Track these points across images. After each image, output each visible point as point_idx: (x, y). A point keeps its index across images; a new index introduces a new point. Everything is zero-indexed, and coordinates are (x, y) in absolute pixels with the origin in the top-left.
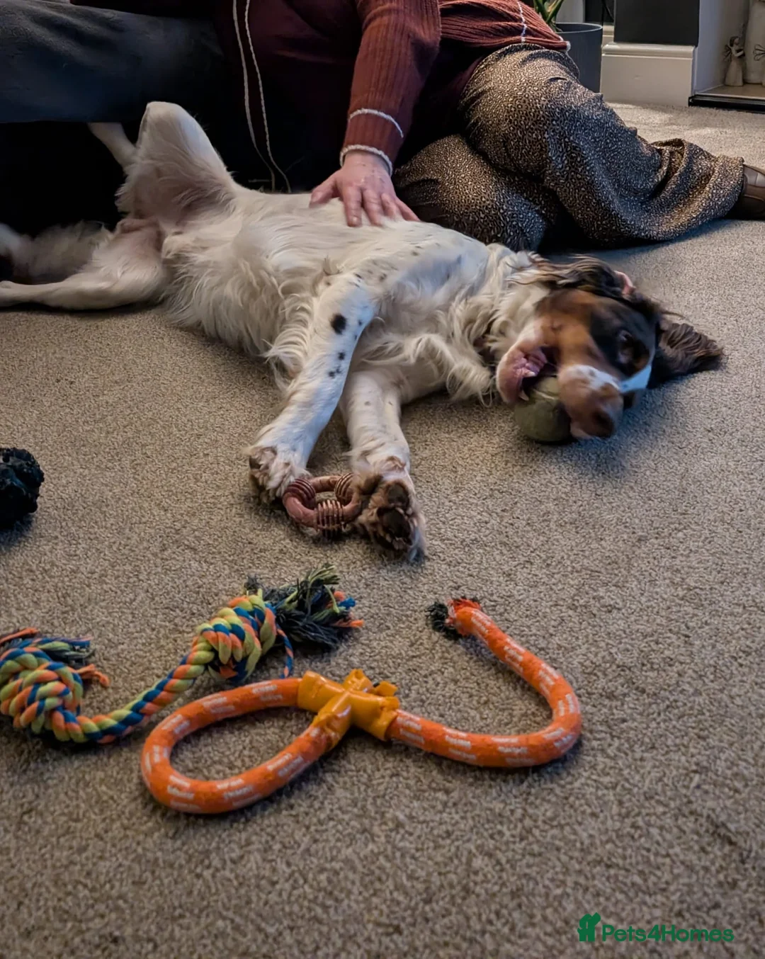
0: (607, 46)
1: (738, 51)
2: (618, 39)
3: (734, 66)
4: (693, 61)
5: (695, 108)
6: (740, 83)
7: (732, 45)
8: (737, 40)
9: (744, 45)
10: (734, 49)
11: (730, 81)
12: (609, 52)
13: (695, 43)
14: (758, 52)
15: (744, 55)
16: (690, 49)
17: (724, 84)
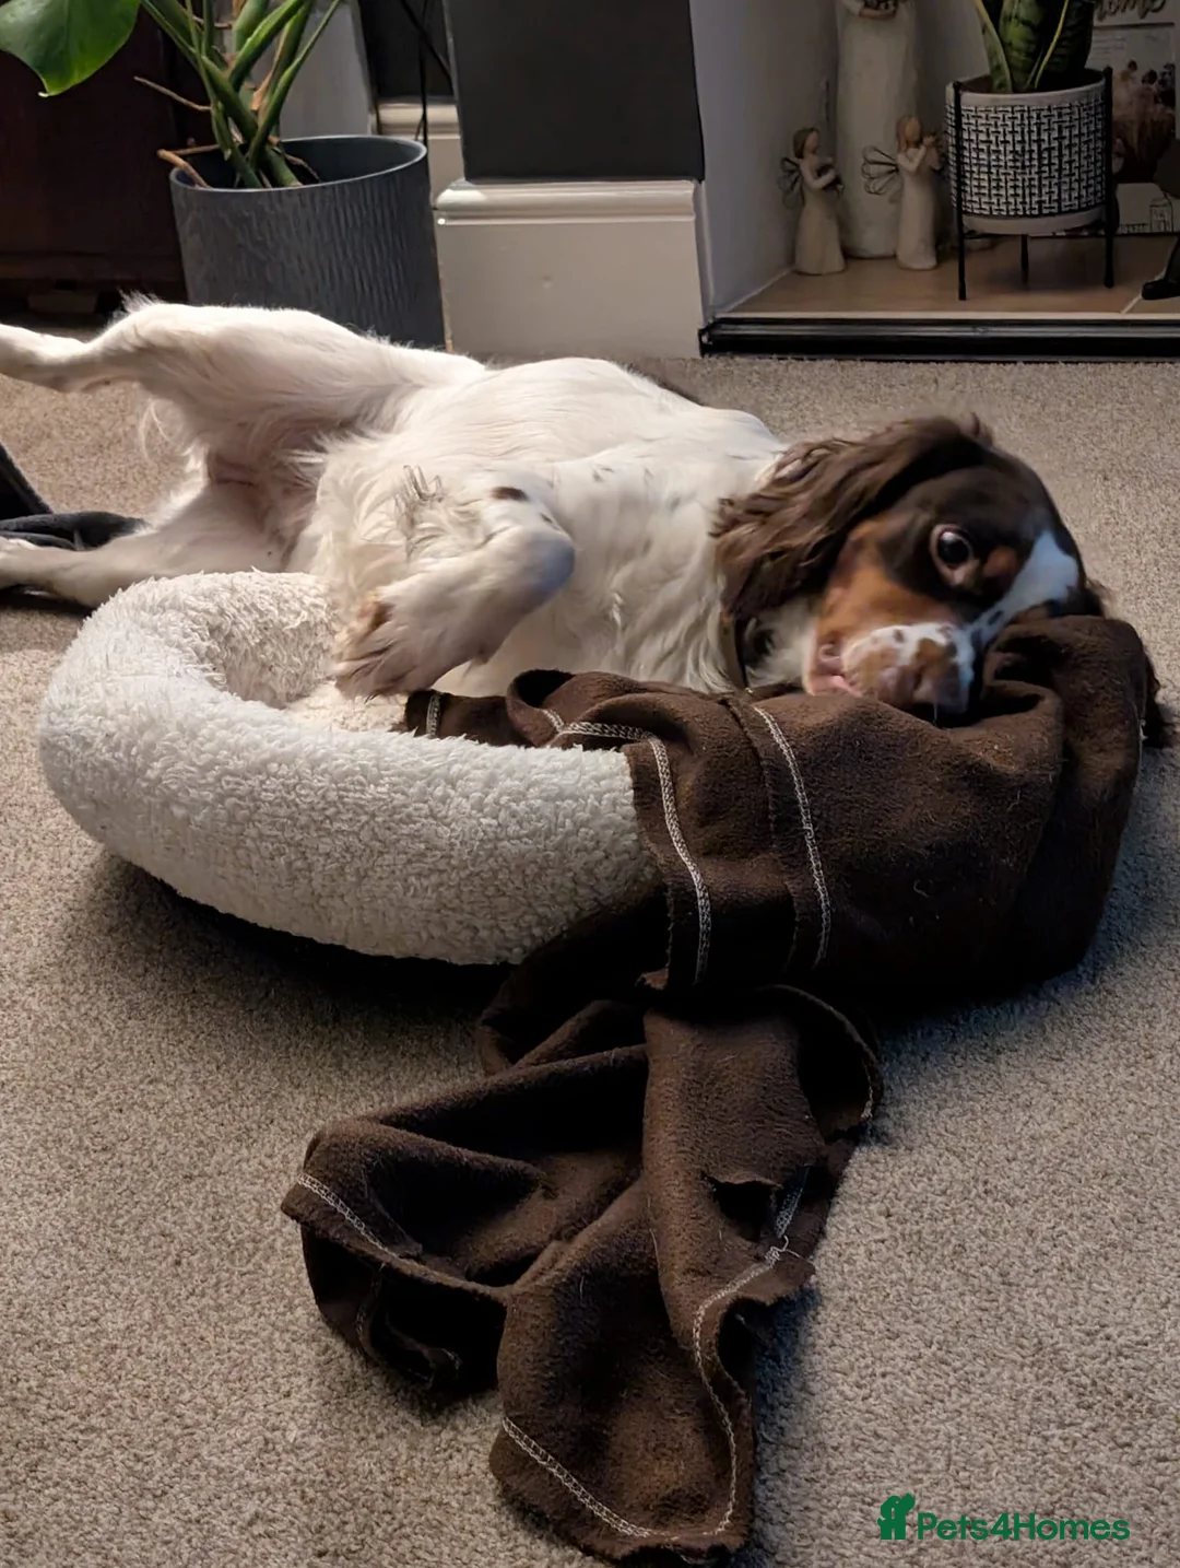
0: (449, 196)
1: (820, 172)
2: (478, 171)
3: (815, 219)
4: (698, 223)
5: (719, 363)
6: (835, 260)
7: (800, 155)
8: (811, 140)
9: (833, 154)
10: (807, 166)
11: (807, 262)
12: (456, 211)
13: (695, 171)
14: (874, 169)
15: (837, 181)
16: (682, 190)
17: (793, 272)
